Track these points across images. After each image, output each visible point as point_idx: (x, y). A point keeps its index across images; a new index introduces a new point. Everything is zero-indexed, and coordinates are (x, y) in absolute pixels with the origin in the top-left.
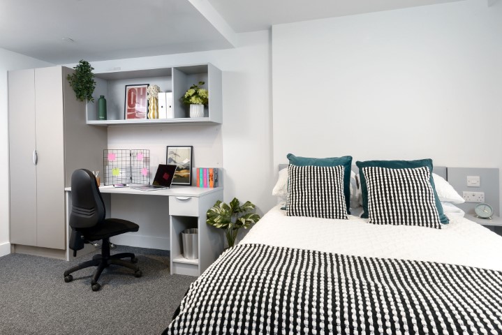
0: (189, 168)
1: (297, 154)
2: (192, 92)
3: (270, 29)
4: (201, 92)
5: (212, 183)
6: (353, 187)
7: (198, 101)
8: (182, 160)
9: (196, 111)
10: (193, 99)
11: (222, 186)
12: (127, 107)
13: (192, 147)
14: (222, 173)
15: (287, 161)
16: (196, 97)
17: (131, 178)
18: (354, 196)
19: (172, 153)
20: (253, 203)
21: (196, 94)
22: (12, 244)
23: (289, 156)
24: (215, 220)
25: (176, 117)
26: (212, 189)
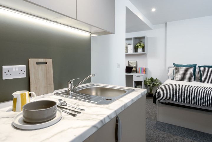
0: (136, 67)
1: (176, 63)
2: (138, 44)
3: (166, 24)
4: (142, 44)
5: (144, 72)
6: (197, 74)
7: (141, 47)
8: (134, 65)
9: (140, 50)
10: (139, 47)
11: (147, 73)
13: (137, 61)
14: (147, 69)
15: (173, 66)
18: (197, 76)
19: (130, 63)
20: (158, 79)
21: (140, 45)
23: (174, 64)
24: (147, 83)
25: (133, 52)
26: (144, 74)
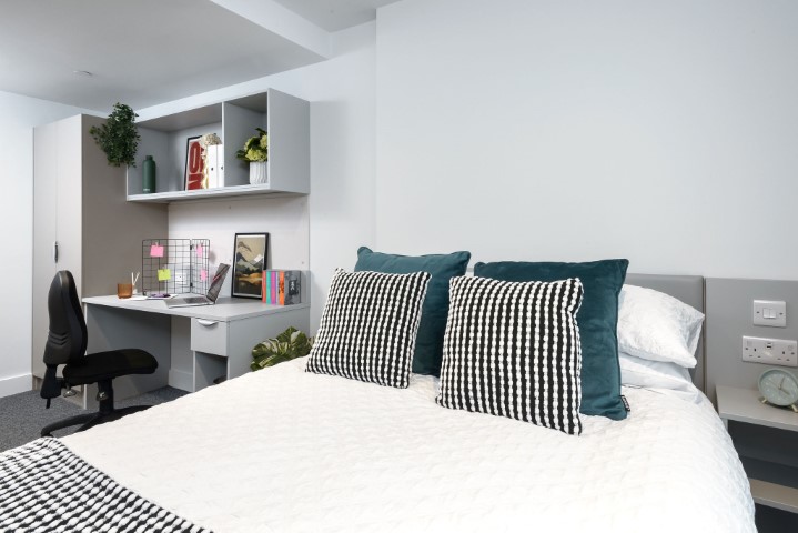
0: (261, 269)
4: (264, 139)
5: (283, 295)
9: (256, 173)
10: (250, 154)
12: (189, 173)
13: (267, 235)
14: (307, 278)
16: (254, 149)
17: (191, 285)
19: (242, 244)
21: (254, 145)
22: (34, 377)
